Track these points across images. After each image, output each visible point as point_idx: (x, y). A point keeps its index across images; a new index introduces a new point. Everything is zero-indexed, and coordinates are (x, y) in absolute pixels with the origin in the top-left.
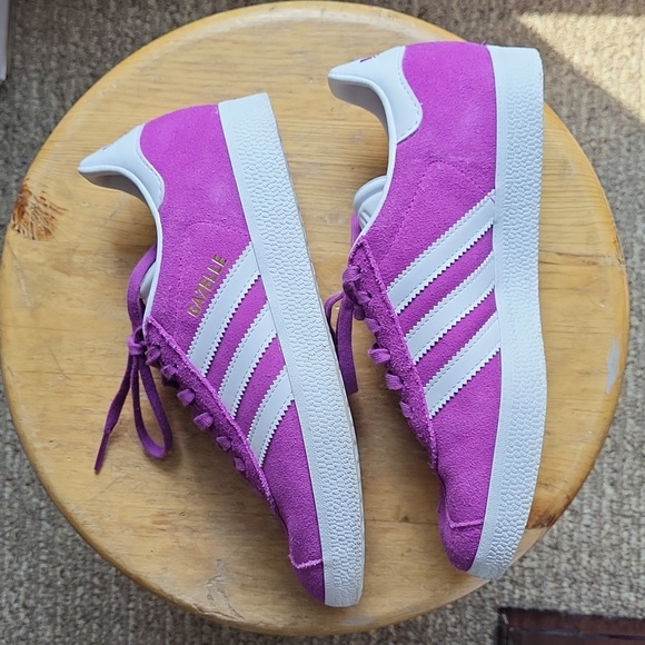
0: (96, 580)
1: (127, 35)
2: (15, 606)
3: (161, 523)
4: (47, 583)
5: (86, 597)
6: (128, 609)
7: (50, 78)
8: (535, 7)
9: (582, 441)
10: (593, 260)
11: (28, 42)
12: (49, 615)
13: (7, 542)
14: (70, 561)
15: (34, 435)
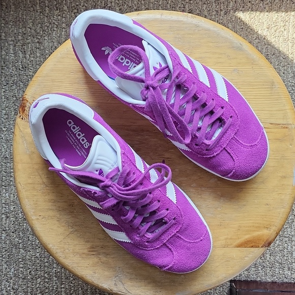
2: (8, 289)
3: (92, 251)
4: (23, 277)
5: (42, 283)
6: (62, 288)
8: (241, 9)
9: (283, 208)
10: (286, 126)
11: (7, 27)
12: (24, 292)
13: (4, 259)
14: (34, 267)
15: (32, 213)
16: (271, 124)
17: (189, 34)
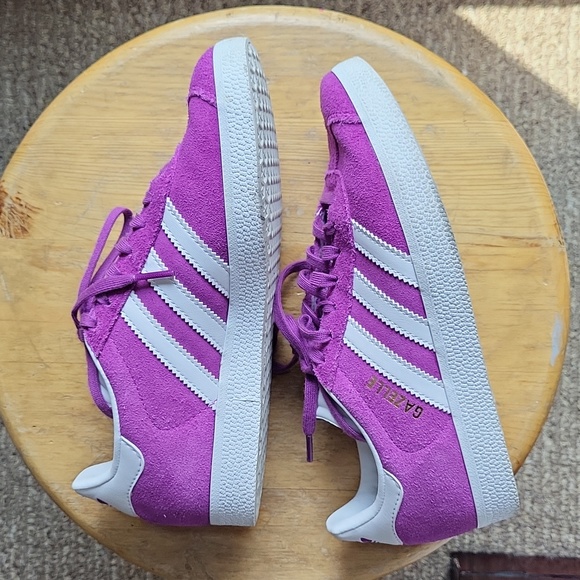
0: (80, 540)
1: (92, 35)
2: (7, 565)
4: (35, 544)
5: (72, 555)
6: (111, 565)
7: (22, 77)
9: (530, 411)
10: (535, 242)
12: (38, 573)
14: (55, 523)
15: (18, 421)
16: (505, 237)
17: (333, 54)
